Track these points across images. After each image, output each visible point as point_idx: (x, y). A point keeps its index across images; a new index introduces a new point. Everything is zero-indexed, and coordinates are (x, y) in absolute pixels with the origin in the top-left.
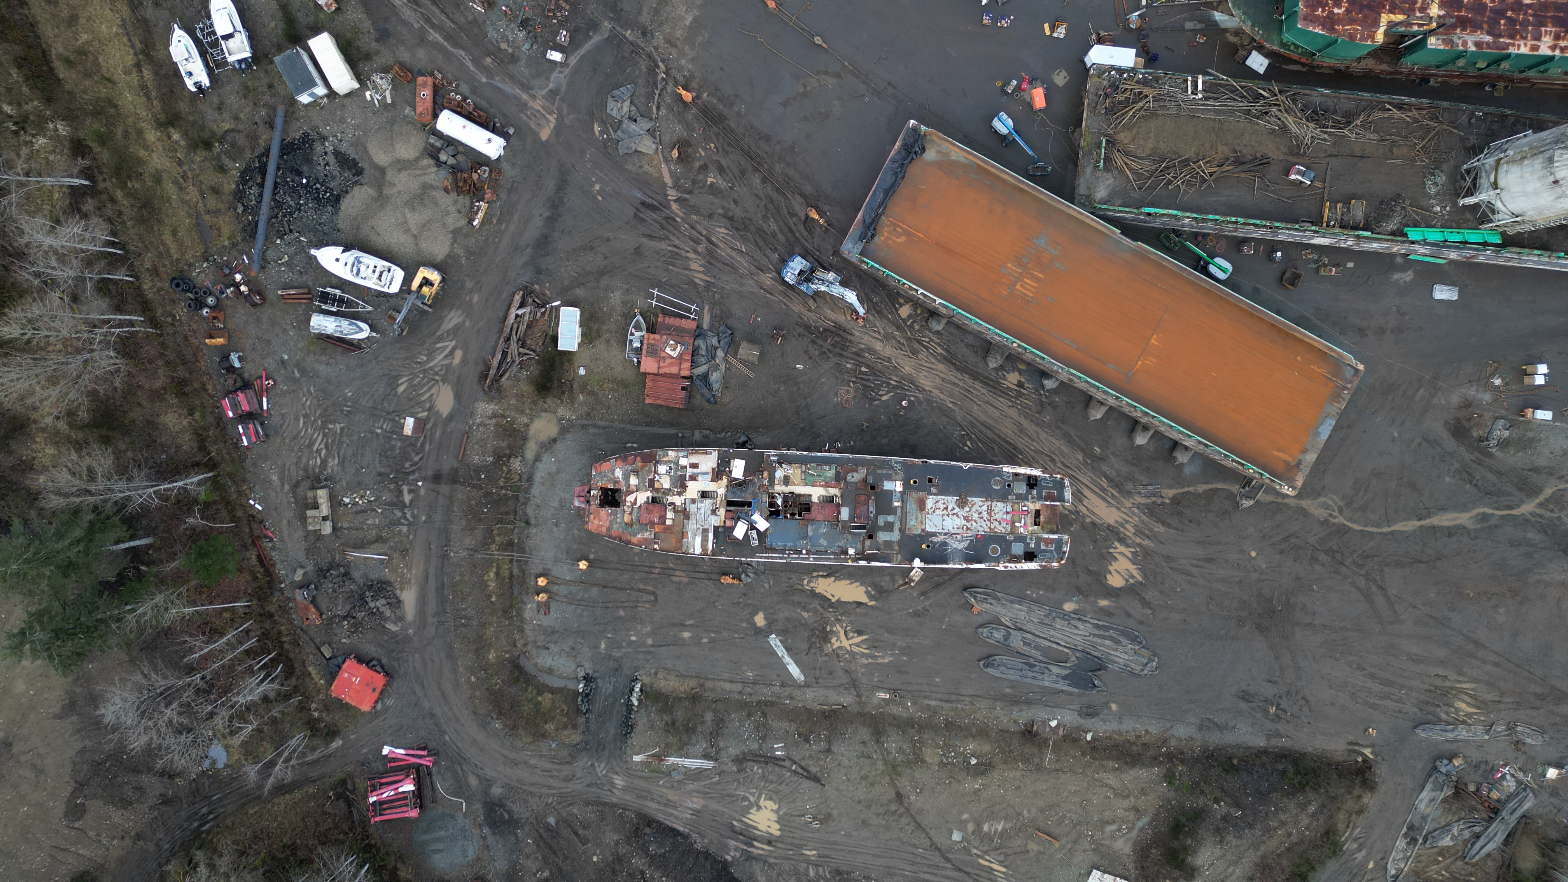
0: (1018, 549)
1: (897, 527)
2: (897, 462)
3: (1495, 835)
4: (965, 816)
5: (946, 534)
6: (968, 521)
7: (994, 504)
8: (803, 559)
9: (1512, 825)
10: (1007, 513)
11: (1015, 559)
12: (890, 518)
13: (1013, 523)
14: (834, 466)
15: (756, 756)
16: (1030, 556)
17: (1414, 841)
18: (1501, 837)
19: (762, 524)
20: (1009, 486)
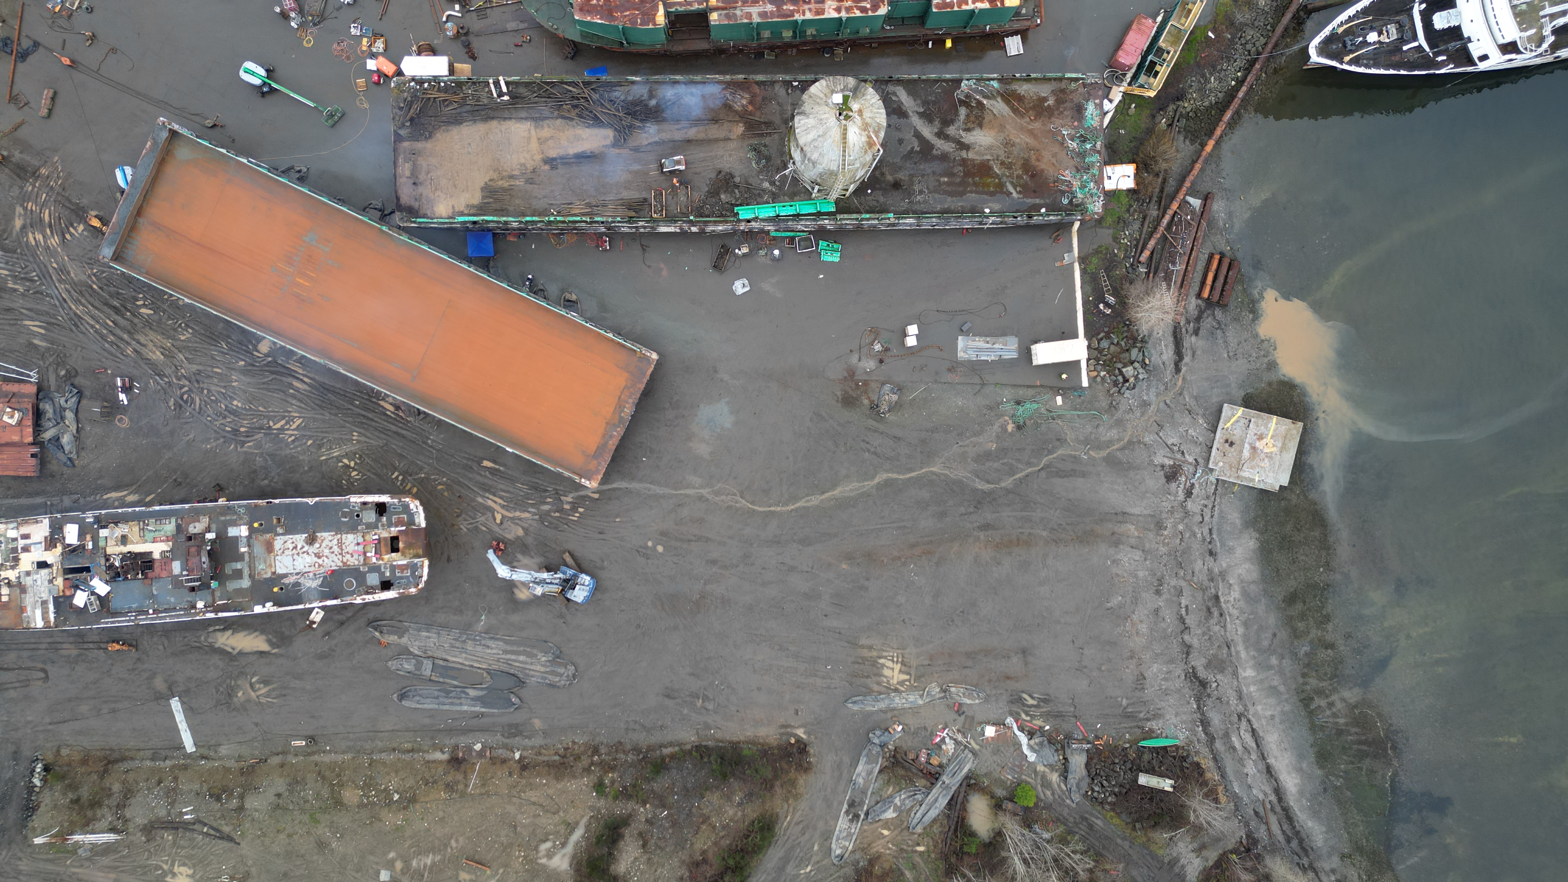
0: (373, 579)
1: (246, 572)
2: (240, 506)
3: (936, 800)
4: (392, 855)
5: (297, 574)
6: (319, 557)
7: (344, 536)
8: (152, 619)
9: (954, 788)
10: (358, 544)
11: (370, 590)
12: (239, 566)
13: (365, 553)
14: (173, 520)
15: (163, 823)
16: (386, 585)
17: (856, 816)
18: (943, 802)
19: (102, 588)
20: (358, 516)
